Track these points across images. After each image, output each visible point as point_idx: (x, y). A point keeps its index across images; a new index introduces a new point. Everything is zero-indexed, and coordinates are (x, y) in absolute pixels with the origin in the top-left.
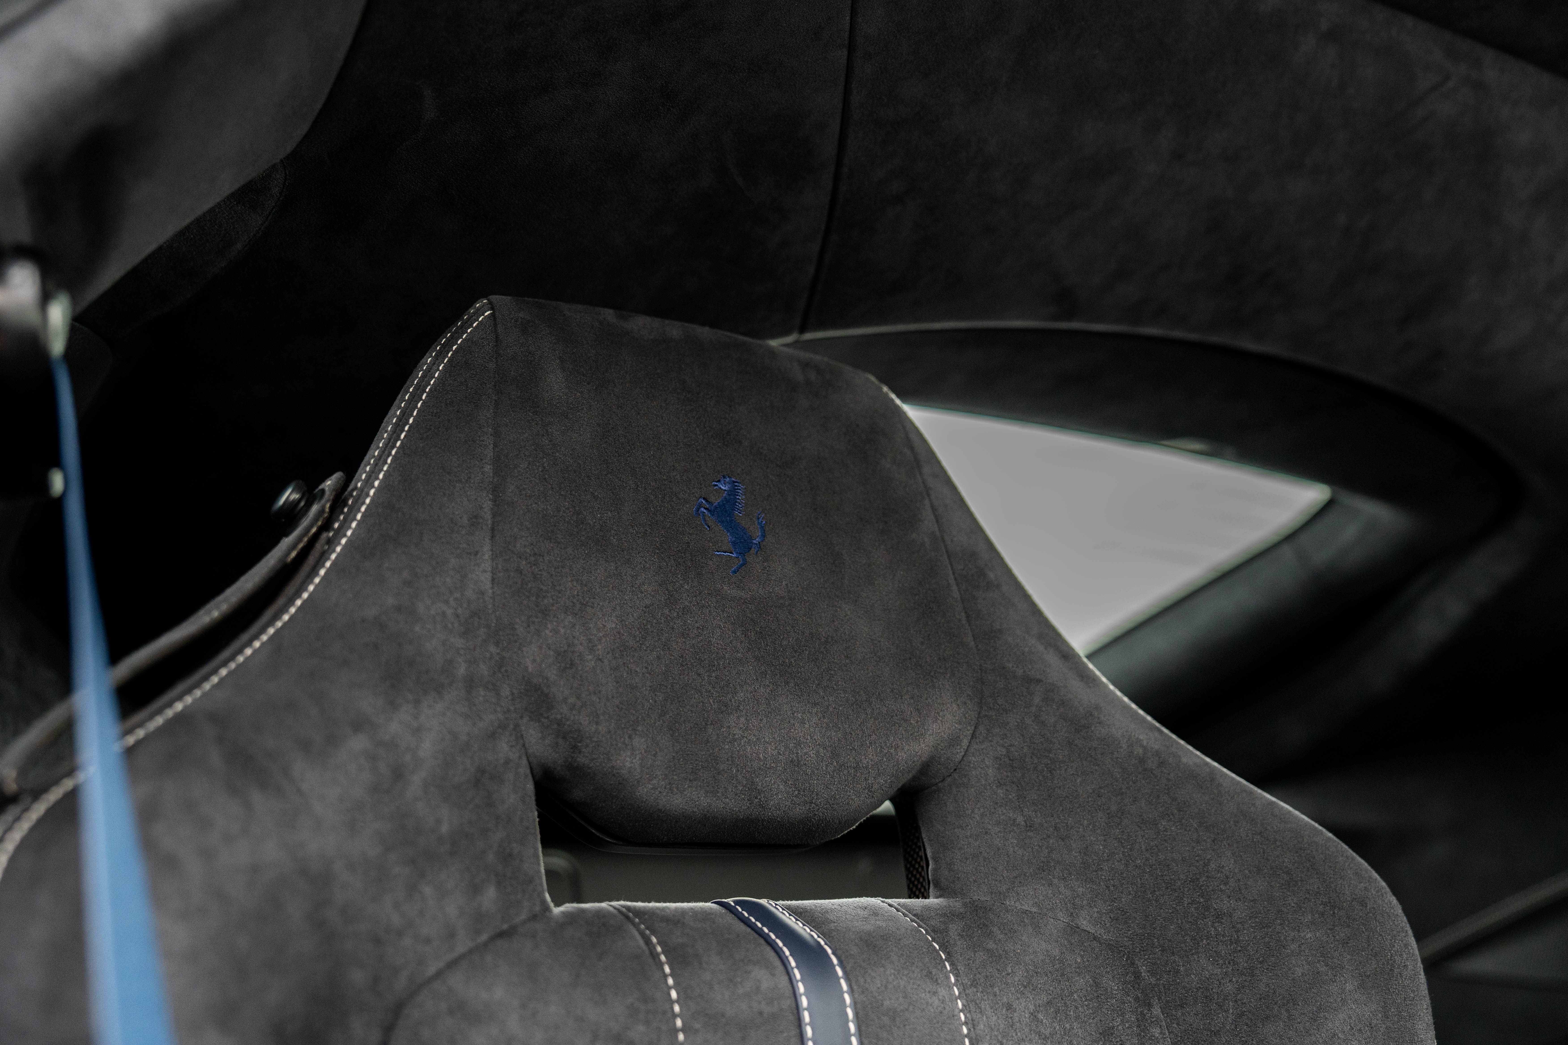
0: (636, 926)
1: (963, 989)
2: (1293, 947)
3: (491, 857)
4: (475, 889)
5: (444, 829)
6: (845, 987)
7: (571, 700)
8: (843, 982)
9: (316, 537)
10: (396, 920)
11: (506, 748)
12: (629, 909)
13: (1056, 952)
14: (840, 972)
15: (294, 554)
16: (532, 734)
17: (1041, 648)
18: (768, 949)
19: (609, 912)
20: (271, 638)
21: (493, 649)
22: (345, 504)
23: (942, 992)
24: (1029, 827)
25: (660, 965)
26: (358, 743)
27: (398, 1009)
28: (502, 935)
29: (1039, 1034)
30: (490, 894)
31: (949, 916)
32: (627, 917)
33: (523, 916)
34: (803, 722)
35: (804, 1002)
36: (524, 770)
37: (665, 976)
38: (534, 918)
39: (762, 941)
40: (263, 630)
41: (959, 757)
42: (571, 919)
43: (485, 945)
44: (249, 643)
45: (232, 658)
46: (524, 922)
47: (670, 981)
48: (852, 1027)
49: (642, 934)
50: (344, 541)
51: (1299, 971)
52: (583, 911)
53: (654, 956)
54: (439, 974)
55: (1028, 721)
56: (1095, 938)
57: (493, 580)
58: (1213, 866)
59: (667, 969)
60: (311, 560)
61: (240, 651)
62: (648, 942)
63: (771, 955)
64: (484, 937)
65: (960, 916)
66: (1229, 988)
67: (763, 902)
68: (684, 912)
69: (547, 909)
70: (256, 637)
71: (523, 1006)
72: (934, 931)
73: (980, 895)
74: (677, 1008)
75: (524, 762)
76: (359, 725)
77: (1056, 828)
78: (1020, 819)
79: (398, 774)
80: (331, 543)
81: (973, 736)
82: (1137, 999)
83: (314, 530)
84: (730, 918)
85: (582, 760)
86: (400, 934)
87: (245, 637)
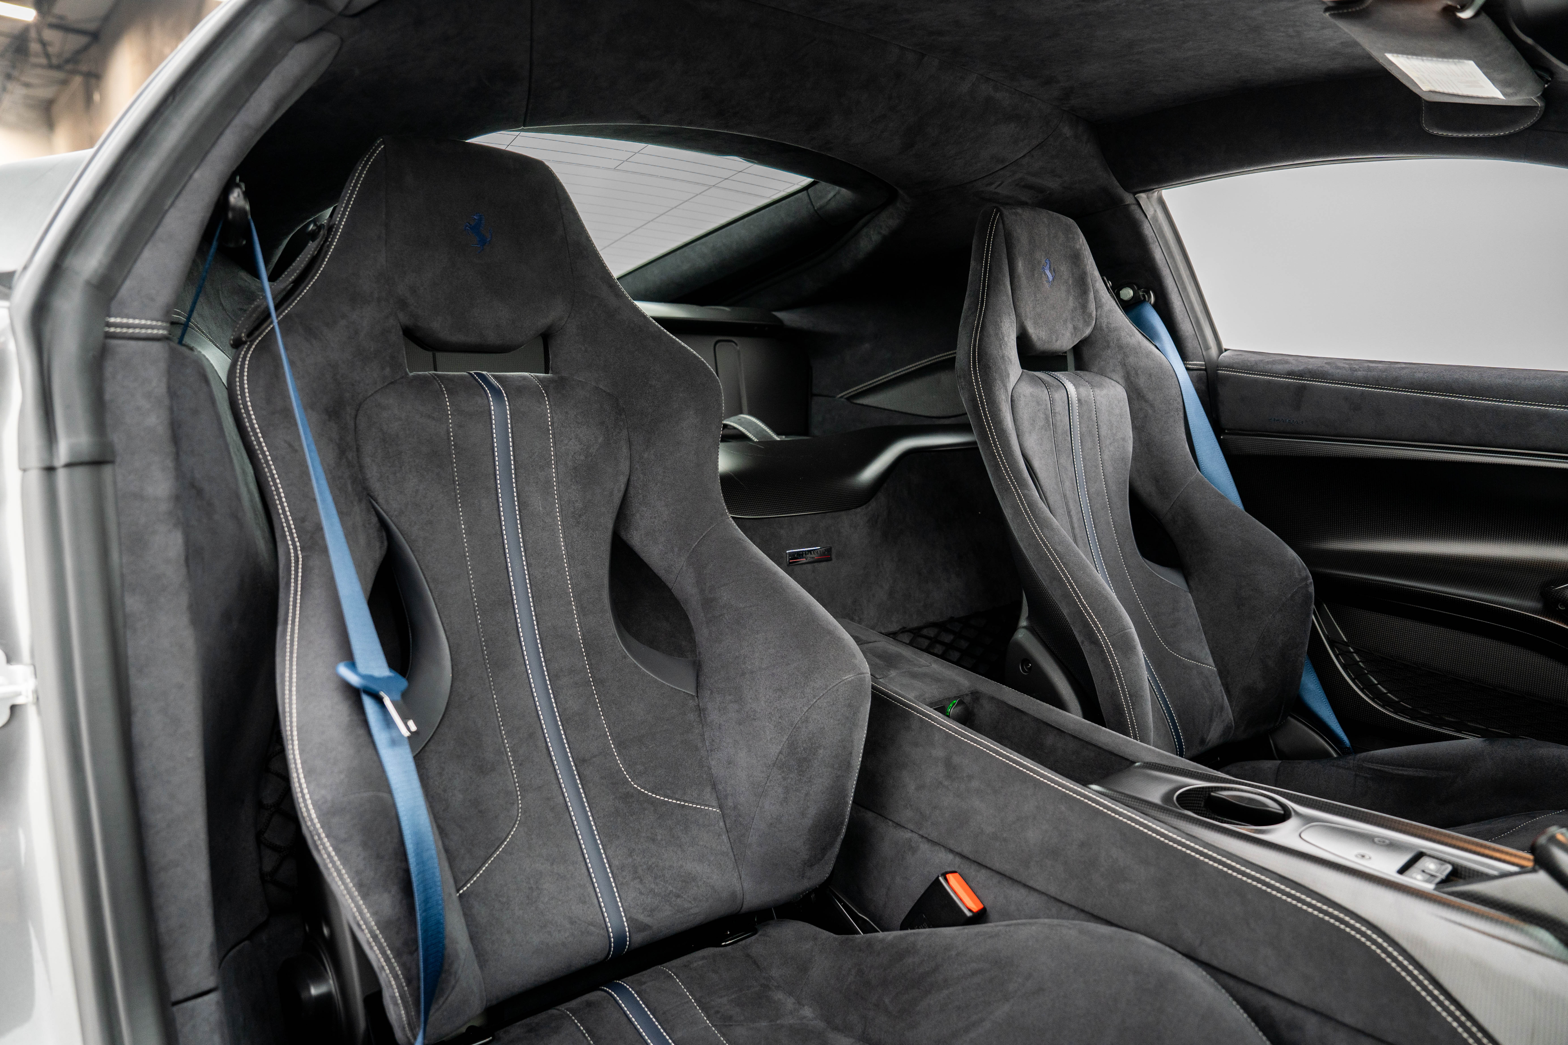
0: (437, 381)
1: (550, 407)
2: (675, 398)
3: (388, 358)
4: (383, 368)
5: (372, 349)
6: (507, 404)
7: (415, 304)
8: (507, 402)
9: (323, 246)
10: (358, 378)
11: (392, 321)
12: (435, 374)
13: (588, 396)
14: (506, 399)
15: (316, 253)
16: (401, 316)
17: (601, 283)
18: (482, 390)
19: (428, 376)
20: (312, 285)
21: (386, 286)
22: (332, 231)
23: (543, 407)
24: (586, 351)
25: (444, 394)
26: (343, 323)
27: (360, 405)
28: (392, 383)
29: (577, 422)
30: (388, 370)
31: (551, 381)
32: (435, 378)
33: (399, 377)
34: (502, 311)
35: (492, 408)
36: (399, 327)
37: (446, 398)
38: (402, 377)
39: (481, 388)
40: (309, 283)
41: (563, 324)
42: (416, 378)
43: (387, 386)
44: (305, 288)
45: (300, 294)
46: (399, 379)
47: (447, 400)
48: (509, 416)
49: (439, 384)
50: (333, 247)
51: (675, 407)
52: (419, 375)
53: (442, 391)
54: (372, 395)
55: (590, 312)
56: (604, 391)
57: (386, 261)
58: (652, 368)
59: (446, 396)
60: (322, 255)
61: (302, 291)
62: (441, 386)
63: (483, 392)
64: (386, 384)
65: (556, 381)
66: (650, 410)
67: (484, 373)
68: (454, 376)
69: (408, 374)
70: (307, 285)
71: (399, 405)
72: (544, 387)
73: (565, 374)
74: (449, 408)
75: (399, 325)
76: (344, 316)
77: (596, 353)
78: (583, 349)
79: (356, 333)
80: (329, 247)
81: (569, 317)
82: (616, 412)
83: (322, 242)
84: (471, 379)
85: (419, 324)
86: (359, 382)
87: (303, 285)
